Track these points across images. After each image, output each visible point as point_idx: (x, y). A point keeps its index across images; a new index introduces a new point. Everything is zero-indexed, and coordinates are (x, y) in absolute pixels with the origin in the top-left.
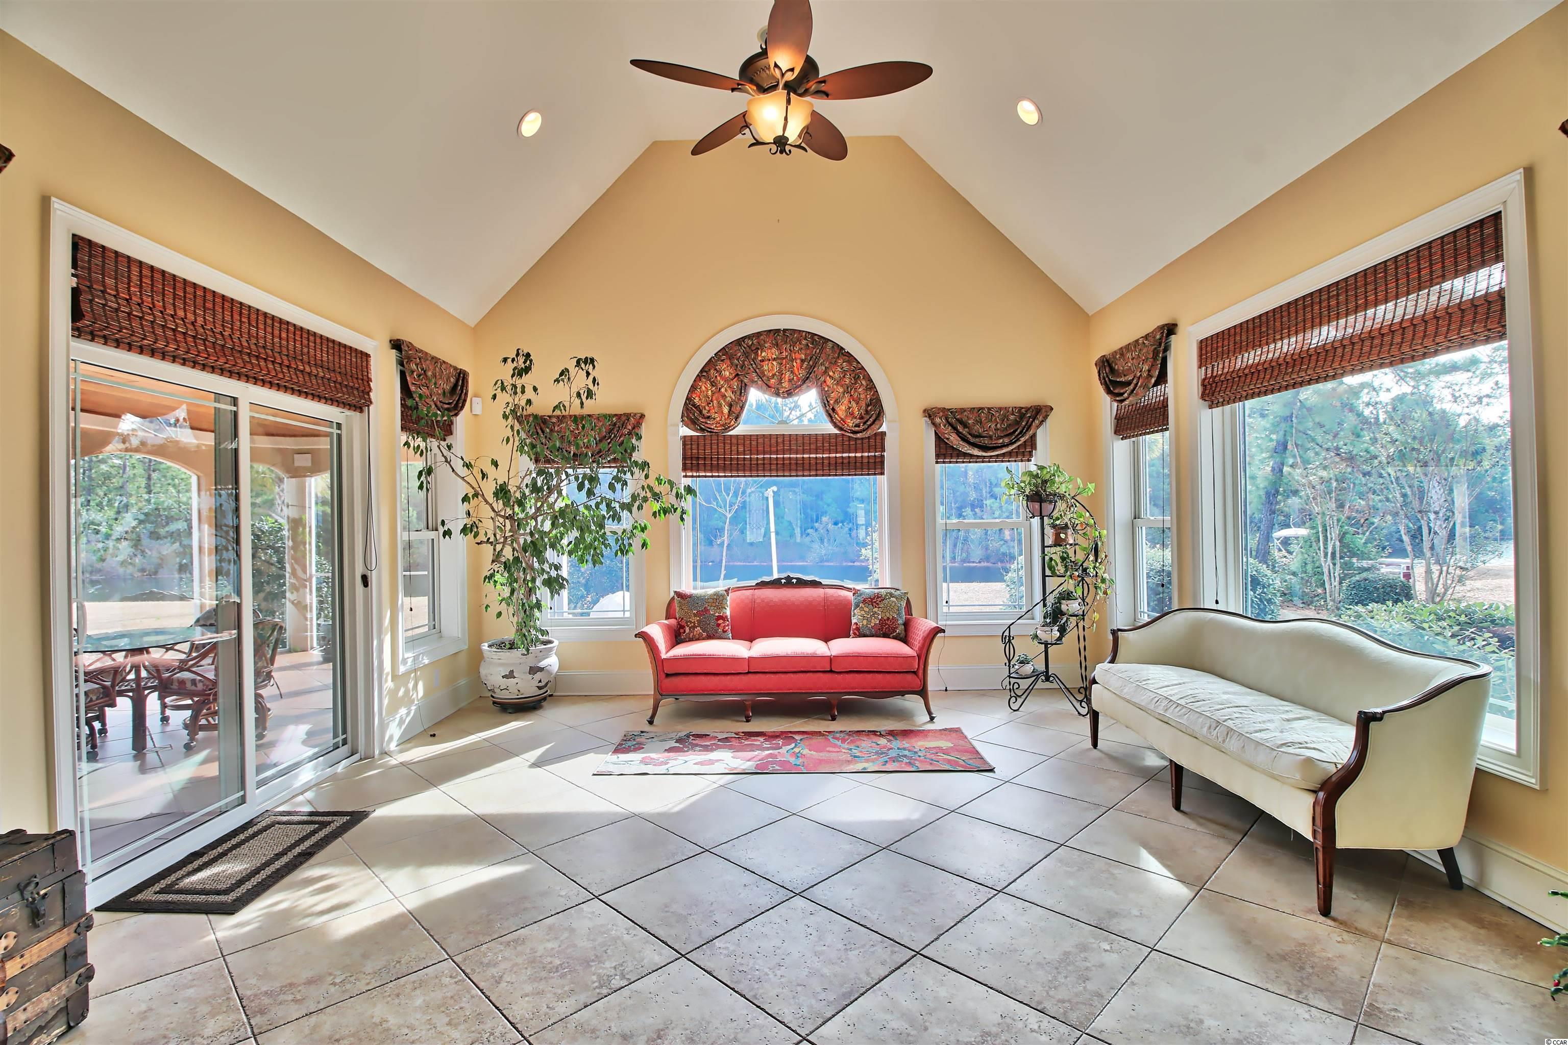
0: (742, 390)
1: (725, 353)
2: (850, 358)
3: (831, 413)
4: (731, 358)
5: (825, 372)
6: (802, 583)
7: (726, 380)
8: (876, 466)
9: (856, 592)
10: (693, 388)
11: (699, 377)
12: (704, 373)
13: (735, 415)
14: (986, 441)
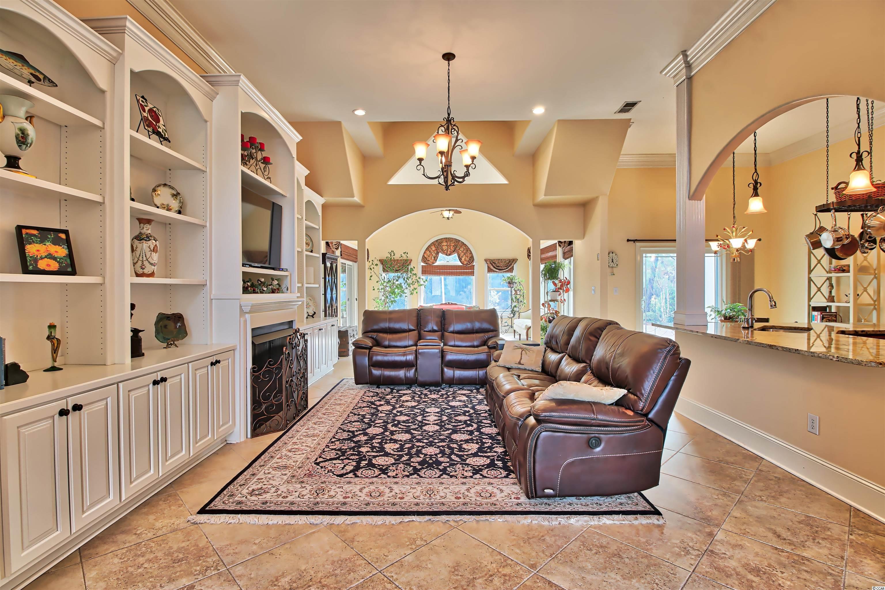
0: (437, 253)
1: (433, 244)
2: (465, 245)
3: (460, 260)
4: (434, 245)
5: (459, 249)
6: (452, 304)
7: (434, 251)
8: (472, 274)
9: (466, 306)
10: (425, 253)
11: (426, 250)
12: (427, 249)
13: (436, 259)
14: (500, 268)
